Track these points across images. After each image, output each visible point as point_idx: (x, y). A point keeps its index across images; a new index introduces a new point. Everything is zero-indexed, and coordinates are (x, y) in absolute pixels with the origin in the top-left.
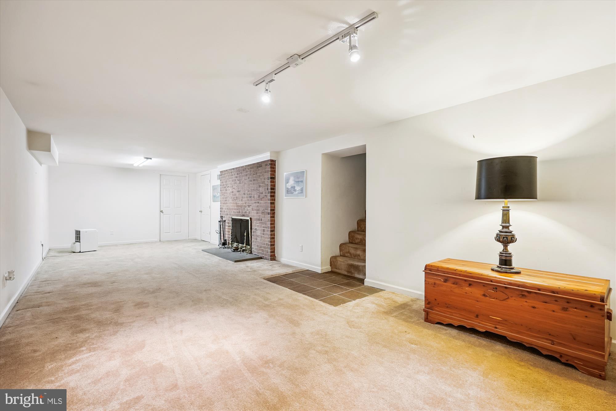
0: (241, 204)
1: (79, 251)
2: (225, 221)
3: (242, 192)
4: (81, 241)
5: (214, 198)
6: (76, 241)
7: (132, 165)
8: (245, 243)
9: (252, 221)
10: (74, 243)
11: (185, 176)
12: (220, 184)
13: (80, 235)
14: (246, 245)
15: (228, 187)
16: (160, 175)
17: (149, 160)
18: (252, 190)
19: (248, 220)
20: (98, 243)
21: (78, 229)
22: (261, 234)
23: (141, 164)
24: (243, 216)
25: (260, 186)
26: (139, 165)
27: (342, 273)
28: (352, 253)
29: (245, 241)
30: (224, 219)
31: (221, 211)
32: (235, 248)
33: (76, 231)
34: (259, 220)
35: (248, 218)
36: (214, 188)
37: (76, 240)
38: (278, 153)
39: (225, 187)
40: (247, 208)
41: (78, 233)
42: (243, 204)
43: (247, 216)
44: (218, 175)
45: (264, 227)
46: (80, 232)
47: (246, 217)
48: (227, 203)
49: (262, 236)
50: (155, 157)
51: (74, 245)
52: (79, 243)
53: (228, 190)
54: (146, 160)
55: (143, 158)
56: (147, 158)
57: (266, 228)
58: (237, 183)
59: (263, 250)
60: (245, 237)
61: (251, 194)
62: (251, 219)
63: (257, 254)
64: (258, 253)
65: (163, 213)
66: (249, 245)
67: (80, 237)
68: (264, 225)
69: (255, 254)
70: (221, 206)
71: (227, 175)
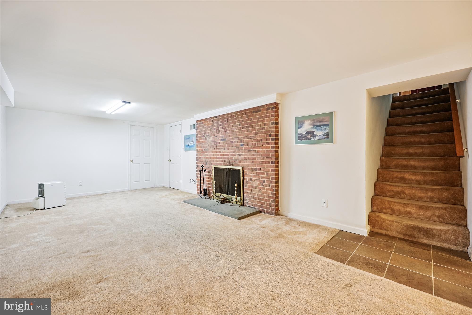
0: (228, 152)
1: (43, 208)
2: (205, 170)
3: (228, 141)
4: (45, 196)
5: (188, 147)
6: (39, 196)
7: (104, 112)
8: (236, 194)
9: (245, 171)
10: (37, 199)
11: (153, 128)
12: (196, 133)
13: (44, 189)
14: (237, 197)
15: (208, 135)
16: (130, 125)
17: (128, 105)
18: (244, 137)
19: (239, 170)
20: (66, 195)
21: (42, 183)
22: (259, 185)
23: (113, 112)
24: (231, 165)
25: (257, 133)
26: (112, 112)
27: (392, 235)
28: (395, 209)
29: (236, 192)
30: (204, 168)
31: (197, 160)
32: (222, 200)
33: (39, 184)
34: (256, 169)
35: (240, 168)
36: (188, 138)
37: (39, 194)
38: (282, 95)
39: (204, 136)
40: (237, 156)
41: (41, 187)
42: (231, 152)
43: (237, 165)
44: (191, 125)
45: (264, 178)
46: (44, 185)
47: (235, 166)
48: (206, 152)
49: (261, 188)
50: (132, 102)
51: (36, 201)
52: (43, 198)
53: (208, 139)
54: (124, 104)
55: (121, 102)
56: (126, 102)
57: (267, 178)
58: (220, 131)
59: (262, 203)
60: (236, 188)
61: (242, 142)
62: (243, 168)
63: (252, 206)
64: (254, 205)
65: (132, 162)
66: (240, 196)
67: (44, 191)
68: (265, 176)
69: (249, 207)
70: (197, 155)
71: (206, 123)
